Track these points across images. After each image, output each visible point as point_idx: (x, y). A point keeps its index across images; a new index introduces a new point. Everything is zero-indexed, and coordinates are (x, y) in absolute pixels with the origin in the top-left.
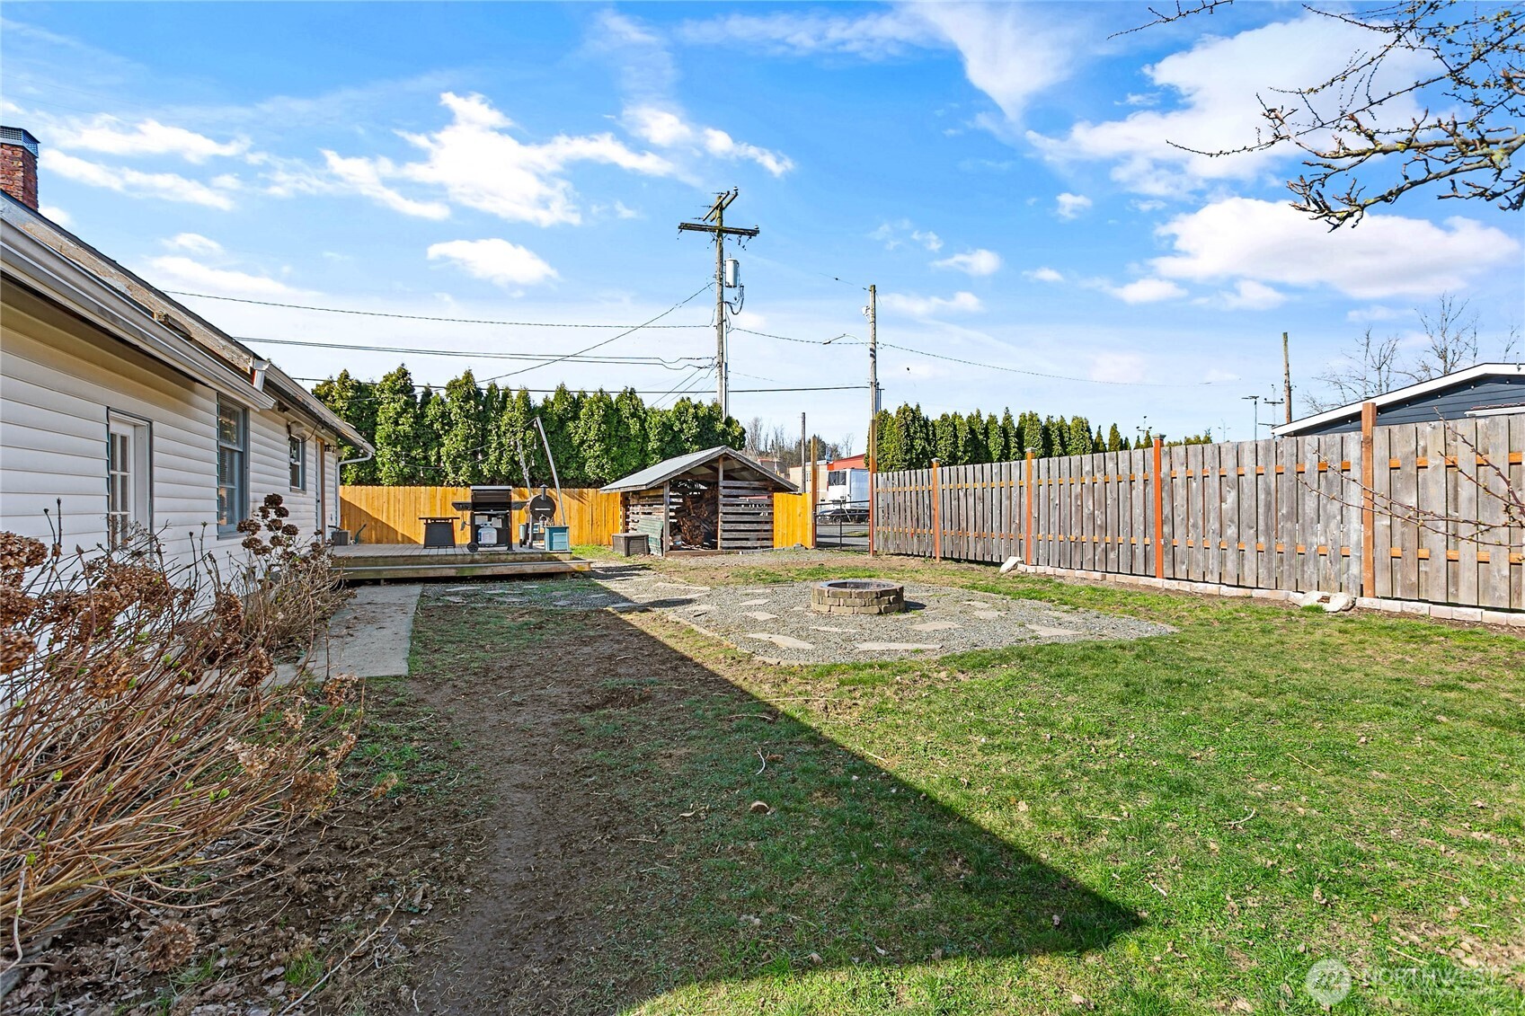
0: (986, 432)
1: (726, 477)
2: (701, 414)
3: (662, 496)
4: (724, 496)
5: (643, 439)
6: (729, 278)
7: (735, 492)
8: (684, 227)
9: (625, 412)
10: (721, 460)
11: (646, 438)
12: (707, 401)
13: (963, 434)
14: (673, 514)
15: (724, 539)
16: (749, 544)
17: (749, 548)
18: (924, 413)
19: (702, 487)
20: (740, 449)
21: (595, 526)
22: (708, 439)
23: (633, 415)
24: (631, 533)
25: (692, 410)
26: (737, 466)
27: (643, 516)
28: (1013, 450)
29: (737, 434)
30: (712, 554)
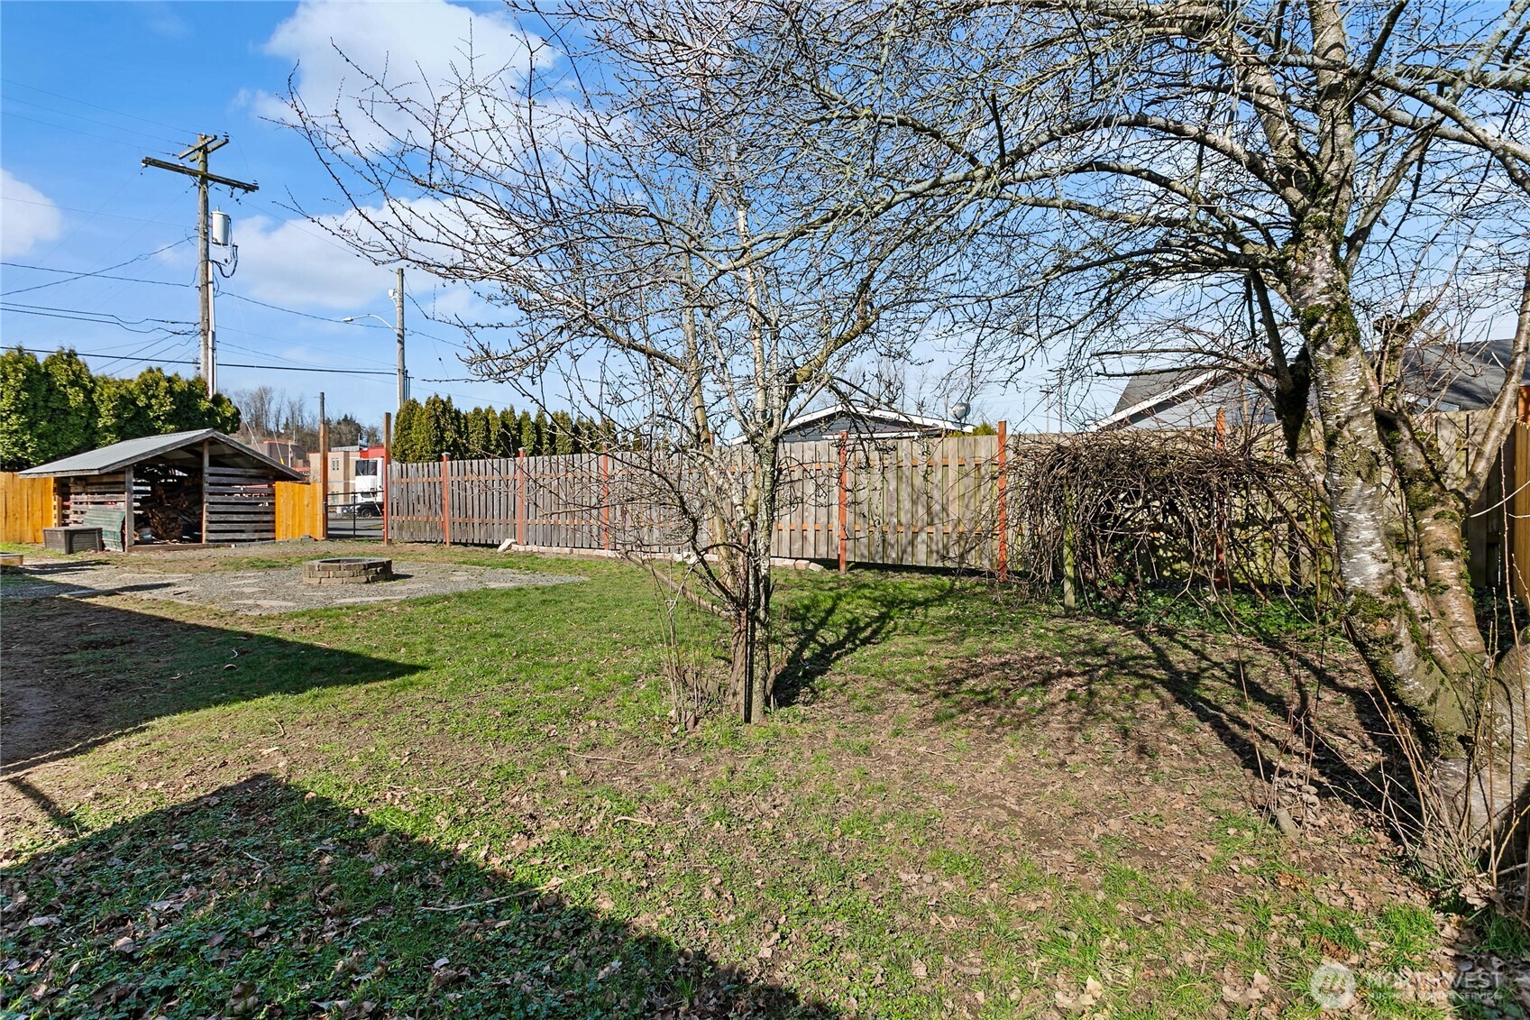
0: (519, 428)
1: (213, 463)
2: (177, 388)
3: (124, 483)
4: (211, 484)
5: (90, 414)
6: (217, 232)
7: (225, 480)
8: (149, 162)
9: (61, 378)
10: (206, 445)
11: (94, 412)
12: (187, 374)
13: (496, 429)
14: (138, 504)
15: (211, 532)
16: (244, 536)
17: (244, 541)
18: (456, 405)
19: (179, 473)
20: (234, 430)
21: (11, 519)
22: (188, 419)
23: (73, 384)
24: (73, 527)
25: (164, 384)
26: (228, 451)
27: (91, 506)
28: (546, 446)
29: (228, 414)
30: (195, 548)
